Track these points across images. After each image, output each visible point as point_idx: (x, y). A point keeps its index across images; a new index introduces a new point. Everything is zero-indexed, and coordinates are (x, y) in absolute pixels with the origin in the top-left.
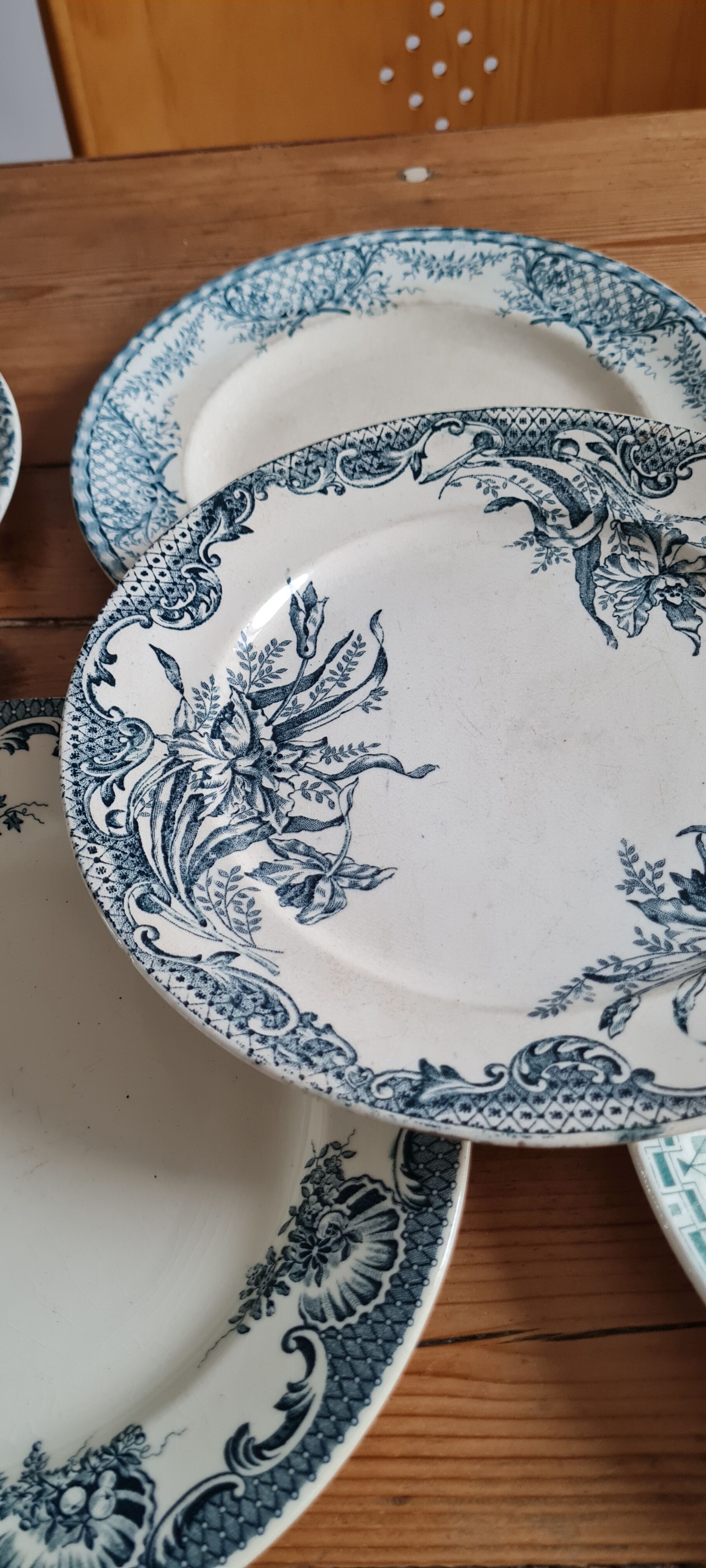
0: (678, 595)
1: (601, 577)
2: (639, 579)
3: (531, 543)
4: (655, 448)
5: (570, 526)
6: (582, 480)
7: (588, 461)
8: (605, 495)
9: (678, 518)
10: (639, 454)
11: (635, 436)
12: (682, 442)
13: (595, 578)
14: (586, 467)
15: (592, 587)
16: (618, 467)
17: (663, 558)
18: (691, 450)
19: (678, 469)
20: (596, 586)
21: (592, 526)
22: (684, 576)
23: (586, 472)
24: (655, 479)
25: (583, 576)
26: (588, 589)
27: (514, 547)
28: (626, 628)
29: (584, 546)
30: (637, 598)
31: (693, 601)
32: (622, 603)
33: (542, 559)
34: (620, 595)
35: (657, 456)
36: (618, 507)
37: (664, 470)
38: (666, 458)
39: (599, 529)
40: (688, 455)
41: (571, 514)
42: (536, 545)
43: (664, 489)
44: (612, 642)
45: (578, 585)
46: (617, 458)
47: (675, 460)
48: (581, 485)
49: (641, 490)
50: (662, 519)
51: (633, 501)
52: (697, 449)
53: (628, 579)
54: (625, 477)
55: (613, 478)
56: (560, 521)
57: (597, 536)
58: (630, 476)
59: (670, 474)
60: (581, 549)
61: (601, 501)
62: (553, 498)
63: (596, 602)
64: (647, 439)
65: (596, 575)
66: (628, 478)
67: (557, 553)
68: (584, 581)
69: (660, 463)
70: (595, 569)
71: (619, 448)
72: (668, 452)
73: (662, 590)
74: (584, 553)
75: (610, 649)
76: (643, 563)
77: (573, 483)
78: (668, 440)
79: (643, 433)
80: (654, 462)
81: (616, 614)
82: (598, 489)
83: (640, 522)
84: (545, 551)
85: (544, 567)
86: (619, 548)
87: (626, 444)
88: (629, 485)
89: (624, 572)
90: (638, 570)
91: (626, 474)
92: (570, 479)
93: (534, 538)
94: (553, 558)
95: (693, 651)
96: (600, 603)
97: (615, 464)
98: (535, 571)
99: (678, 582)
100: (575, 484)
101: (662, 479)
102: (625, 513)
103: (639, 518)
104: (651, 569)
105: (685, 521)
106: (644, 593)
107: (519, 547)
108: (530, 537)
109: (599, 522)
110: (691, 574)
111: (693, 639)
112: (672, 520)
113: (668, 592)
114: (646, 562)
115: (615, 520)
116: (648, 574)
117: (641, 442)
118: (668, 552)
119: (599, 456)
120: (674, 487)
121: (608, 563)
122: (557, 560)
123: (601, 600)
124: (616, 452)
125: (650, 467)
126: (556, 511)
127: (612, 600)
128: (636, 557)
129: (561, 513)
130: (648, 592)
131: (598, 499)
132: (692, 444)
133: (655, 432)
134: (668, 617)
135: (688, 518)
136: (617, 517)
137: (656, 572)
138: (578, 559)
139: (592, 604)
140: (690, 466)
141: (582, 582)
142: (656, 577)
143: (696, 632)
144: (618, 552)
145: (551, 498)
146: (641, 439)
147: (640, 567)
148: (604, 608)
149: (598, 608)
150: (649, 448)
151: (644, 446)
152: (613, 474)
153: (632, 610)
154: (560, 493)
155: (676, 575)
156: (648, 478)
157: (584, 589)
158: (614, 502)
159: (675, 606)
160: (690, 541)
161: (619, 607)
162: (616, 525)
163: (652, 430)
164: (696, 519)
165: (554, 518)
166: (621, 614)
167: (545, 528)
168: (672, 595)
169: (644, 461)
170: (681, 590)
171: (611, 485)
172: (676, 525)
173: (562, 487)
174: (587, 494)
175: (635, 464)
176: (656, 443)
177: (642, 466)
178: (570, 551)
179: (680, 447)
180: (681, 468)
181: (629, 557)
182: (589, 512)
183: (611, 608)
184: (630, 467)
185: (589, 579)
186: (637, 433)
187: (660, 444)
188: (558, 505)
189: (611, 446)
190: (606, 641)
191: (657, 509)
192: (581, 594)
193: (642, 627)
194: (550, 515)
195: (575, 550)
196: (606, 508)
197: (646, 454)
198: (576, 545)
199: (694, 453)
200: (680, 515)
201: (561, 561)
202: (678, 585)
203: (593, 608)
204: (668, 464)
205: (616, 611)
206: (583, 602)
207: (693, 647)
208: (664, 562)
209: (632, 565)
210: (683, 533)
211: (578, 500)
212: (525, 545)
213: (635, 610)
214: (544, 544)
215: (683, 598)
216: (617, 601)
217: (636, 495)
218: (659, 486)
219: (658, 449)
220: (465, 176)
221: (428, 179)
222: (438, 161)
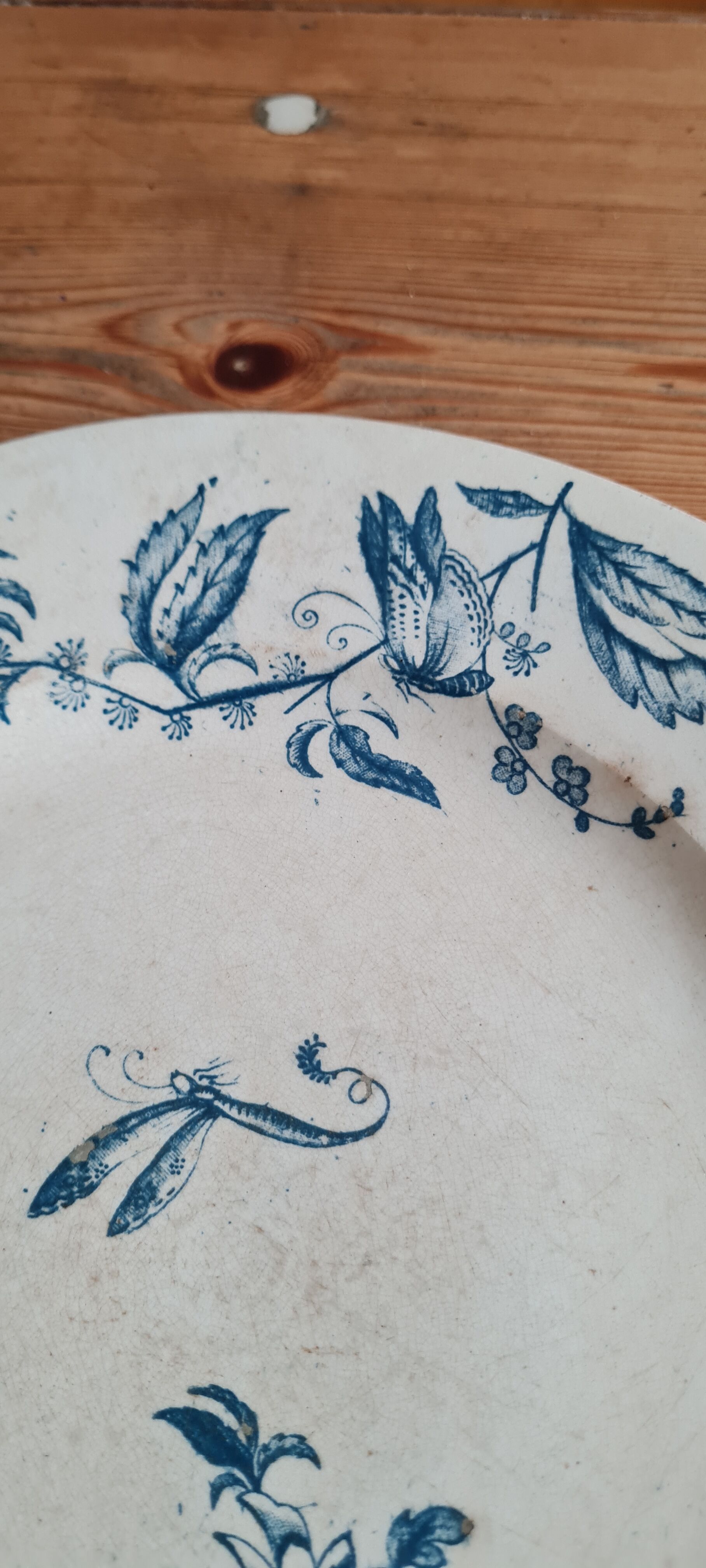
220: (393, 133)
221: (313, 129)
222: (344, 84)
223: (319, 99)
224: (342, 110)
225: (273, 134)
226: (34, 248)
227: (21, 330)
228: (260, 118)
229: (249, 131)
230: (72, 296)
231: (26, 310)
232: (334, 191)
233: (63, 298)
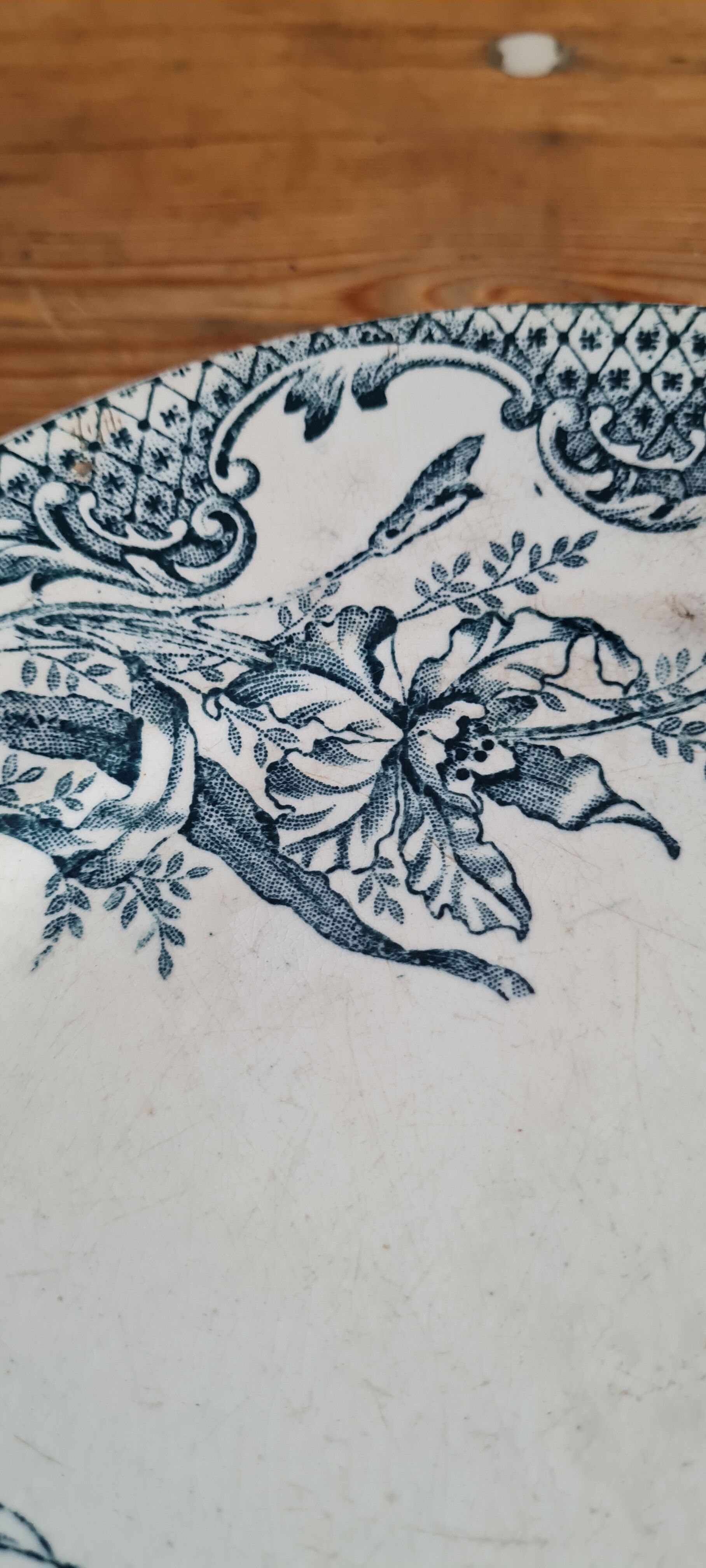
0: (488, 745)
1: (309, 845)
2: (379, 778)
3: (81, 900)
4: (126, 473)
5: (124, 789)
6: (43, 667)
7: (13, 615)
8: (128, 658)
9: (325, 583)
10: (104, 511)
11: (58, 479)
12: (169, 417)
13: (298, 858)
14: (21, 629)
15: (318, 887)
16: (88, 575)
17: (378, 692)
18: (203, 420)
19: (217, 479)
20: (324, 877)
21: (169, 750)
22: (455, 695)
23: (33, 641)
24: (191, 537)
25: (270, 878)
26: (316, 899)
27: (58, 948)
28: (492, 925)
29: (195, 804)
30: (427, 825)
31: (529, 733)
32: (416, 867)
33: (145, 919)
34: (389, 849)
35: (147, 487)
36: (183, 664)
37: (193, 505)
38: (170, 474)
39: (187, 741)
40: (207, 434)
41: (101, 765)
42: (98, 896)
43: (231, 545)
44: (507, 985)
45: (286, 912)
46: (68, 556)
47: (194, 466)
48: (53, 679)
49: (189, 583)
50: (297, 614)
51: (197, 621)
52: (214, 408)
53: (362, 797)
54: (125, 584)
55: (104, 607)
56: (91, 799)
57: (198, 758)
58: (136, 575)
59: (212, 502)
60: (194, 816)
61: (133, 678)
62: (26, 761)
63: (365, 912)
64: (91, 467)
65: (293, 849)
66: (135, 581)
67: (159, 874)
68: (287, 890)
69: (168, 497)
70: (275, 839)
71: (50, 530)
72: (161, 460)
73: (449, 762)
74: (213, 820)
75: (521, 1004)
76: (348, 736)
77: (32, 690)
78: (135, 434)
79: (68, 460)
80: (153, 504)
81: (436, 906)
82: (96, 658)
83: (262, 657)
84: (130, 894)
85: (177, 937)
86: (269, 745)
87: (57, 513)
88: (153, 594)
89: (335, 790)
90: (357, 759)
91: (124, 576)
92: (18, 686)
93: (74, 882)
94: (165, 892)
95: (660, 848)
96: (378, 911)
97: (77, 572)
98: (165, 966)
99: (456, 717)
100: (39, 687)
101: (207, 528)
102: (209, 661)
103: (248, 650)
104: (376, 733)
105: (344, 579)
106: (426, 801)
107: (66, 933)
108: (62, 889)
109: (176, 726)
110: (463, 678)
111: (629, 821)
112: (316, 595)
113: (462, 756)
114: (349, 728)
115: (205, 697)
116: (383, 750)
117: (84, 480)
118: (376, 670)
119: (27, 581)
120: (249, 524)
121: (283, 799)
122: (176, 888)
123: (370, 901)
124: (53, 546)
125: (158, 520)
126: (62, 786)
127: (391, 880)
128: (323, 735)
129: (76, 780)
130: (429, 792)
131: (120, 675)
132: (194, 406)
133: (91, 438)
134: (530, 814)
135: (342, 568)
136: (206, 686)
137: (394, 733)
138: (215, 846)
139: (367, 930)
140: (233, 455)
141: (285, 895)
142: (404, 742)
143: (614, 799)
144: (275, 754)
145: (23, 768)
146: (73, 475)
147: (352, 749)
148: (398, 914)
149: (383, 924)
150: (113, 483)
151: (98, 485)
152: (97, 600)
153: (453, 867)
154: (28, 738)
155: (439, 705)
156: (176, 547)
157: (308, 906)
158: (162, 658)
159: (512, 776)
160: (398, 614)
161: (423, 883)
162: (218, 706)
163: (81, 438)
164: (359, 556)
165: (73, 804)
166: (444, 897)
167: (73, 840)
168: (481, 757)
169: (131, 518)
170: (483, 730)
171: (113, 625)
172: (337, 603)
173: (16, 716)
174: (86, 688)
175: (120, 540)
176: (119, 459)
177: (139, 532)
178: (180, 844)
179: (177, 430)
180: (222, 468)
181: (308, 747)
182: (135, 727)
183: (413, 905)
184: (116, 555)
185: (290, 873)
186: (56, 466)
187: (129, 454)
188: (56, 768)
189: (30, 542)
190: (493, 995)
191: (262, 598)
192: (317, 928)
193: (515, 885)
194: (59, 804)
195: (186, 831)
196: (159, 686)
197: (121, 498)
198: (177, 818)
199: (218, 421)
200: (321, 573)
201: (188, 883)
202: (463, 722)
203: (378, 937)
204: (186, 486)
205: (428, 899)
206: (341, 942)
207: (648, 837)
208: (387, 699)
209: (333, 759)
210: (368, 609)
211: (82, 718)
212: (73, 920)
213: (458, 859)
214: (107, 877)
215: (504, 744)
216: (400, 872)
217: (191, 602)
218: (217, 548)
219: (137, 470)
220: (650, 72)
221: (557, 70)
222: (588, 20)
223: (562, 39)
224: (587, 48)
225: (512, 78)
226: (253, 210)
227: (249, 305)
228: (495, 60)
229: (484, 75)
230: (305, 264)
231: (251, 281)
232: (591, 138)
233: (293, 268)
